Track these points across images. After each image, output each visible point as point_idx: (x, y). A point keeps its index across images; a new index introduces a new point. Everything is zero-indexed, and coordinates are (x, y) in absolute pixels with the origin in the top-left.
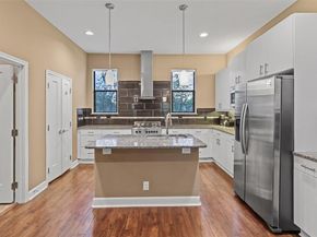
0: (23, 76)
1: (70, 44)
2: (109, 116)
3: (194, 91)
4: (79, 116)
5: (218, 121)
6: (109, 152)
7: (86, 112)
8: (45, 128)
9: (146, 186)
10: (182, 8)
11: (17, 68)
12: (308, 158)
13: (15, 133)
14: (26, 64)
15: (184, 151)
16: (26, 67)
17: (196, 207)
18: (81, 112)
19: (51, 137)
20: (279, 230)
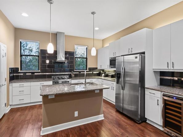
2: (33, 73)
3: (86, 58)
5: (99, 74)
6: (54, 97)
7: (15, 71)
9: (76, 114)
10: (93, 13)
12: (152, 89)
15: (96, 92)
17: (102, 120)
20: (140, 121)
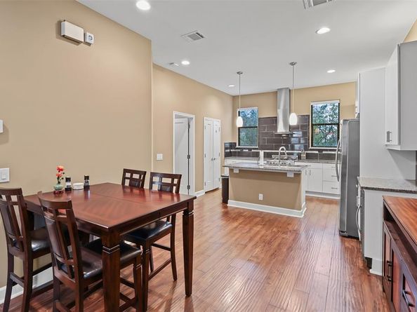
0: (193, 124)
1: (219, 94)
2: (250, 149)
3: (339, 124)
4: (226, 148)
6: (238, 171)
7: (232, 145)
8: (203, 156)
9: (261, 197)
11: (189, 120)
13: (189, 157)
14: (193, 116)
15: (288, 176)
16: (194, 119)
18: (228, 145)
19: (207, 161)
20: (346, 234)
